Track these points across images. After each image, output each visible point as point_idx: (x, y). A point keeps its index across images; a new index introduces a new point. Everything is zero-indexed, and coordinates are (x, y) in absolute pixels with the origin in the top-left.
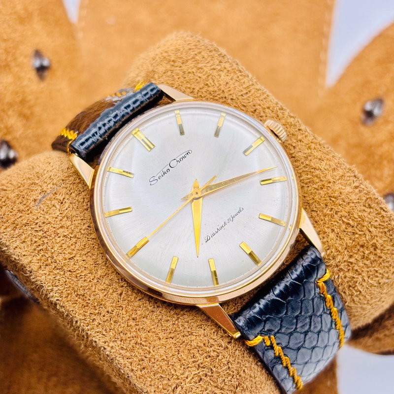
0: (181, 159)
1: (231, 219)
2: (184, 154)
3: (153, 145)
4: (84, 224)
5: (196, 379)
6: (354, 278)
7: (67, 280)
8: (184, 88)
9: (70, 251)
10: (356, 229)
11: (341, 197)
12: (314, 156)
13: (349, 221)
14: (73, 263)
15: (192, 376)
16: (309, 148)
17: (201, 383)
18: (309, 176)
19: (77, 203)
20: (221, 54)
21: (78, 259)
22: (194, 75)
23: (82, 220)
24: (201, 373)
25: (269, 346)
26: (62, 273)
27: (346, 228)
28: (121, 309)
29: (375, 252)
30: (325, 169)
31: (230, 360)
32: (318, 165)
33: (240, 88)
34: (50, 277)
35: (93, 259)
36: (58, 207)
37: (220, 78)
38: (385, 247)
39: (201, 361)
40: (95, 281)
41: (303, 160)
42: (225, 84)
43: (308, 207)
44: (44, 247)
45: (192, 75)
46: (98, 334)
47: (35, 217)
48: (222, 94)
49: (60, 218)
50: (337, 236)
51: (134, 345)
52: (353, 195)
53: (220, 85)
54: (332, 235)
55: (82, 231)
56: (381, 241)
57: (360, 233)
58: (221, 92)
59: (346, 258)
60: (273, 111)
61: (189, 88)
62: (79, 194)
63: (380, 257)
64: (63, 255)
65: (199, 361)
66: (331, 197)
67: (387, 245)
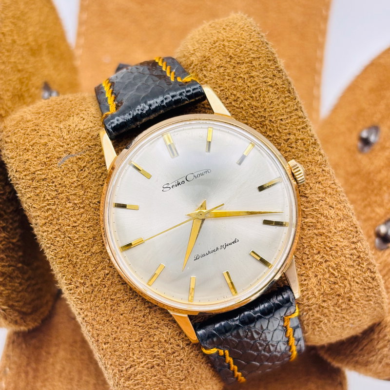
0: (199, 176)
1: (224, 246)
2: (203, 171)
3: (177, 154)
4: (95, 198)
5: (149, 365)
6: (320, 318)
7: (65, 244)
8: (230, 94)
9: (75, 219)
10: (338, 280)
11: (336, 249)
12: (326, 202)
13: (334, 272)
14: (74, 231)
15: (146, 362)
16: (325, 192)
17: (152, 370)
18: (314, 221)
19: (95, 175)
20: (278, 67)
21: (80, 229)
22: (244, 81)
23: (95, 193)
24: (154, 363)
25: (222, 356)
26: (63, 236)
27: (330, 277)
28: (104, 286)
29: (349, 303)
30: (332, 218)
31: (184, 358)
32: (326, 212)
33: (282, 111)
34: (51, 236)
35: (93, 234)
36: (77, 172)
37: (267, 94)
38: (359, 301)
39: (158, 353)
40: (89, 254)
41: (314, 203)
42: (270, 102)
43: (301, 248)
44: (54, 207)
45: (242, 82)
46: (78, 300)
47: (54, 176)
48: (263, 112)
49: (76, 184)
50: (319, 282)
51: (106, 321)
52: (348, 249)
53: (265, 102)
54: (314, 280)
55: (91, 205)
56: (357, 295)
57: (341, 284)
58: (263, 109)
59: (320, 302)
60: (305, 144)
61: (235, 95)
62: (99, 167)
63: (351, 307)
64: (68, 221)
65: (156, 353)
66: (327, 246)
67: (363, 299)
